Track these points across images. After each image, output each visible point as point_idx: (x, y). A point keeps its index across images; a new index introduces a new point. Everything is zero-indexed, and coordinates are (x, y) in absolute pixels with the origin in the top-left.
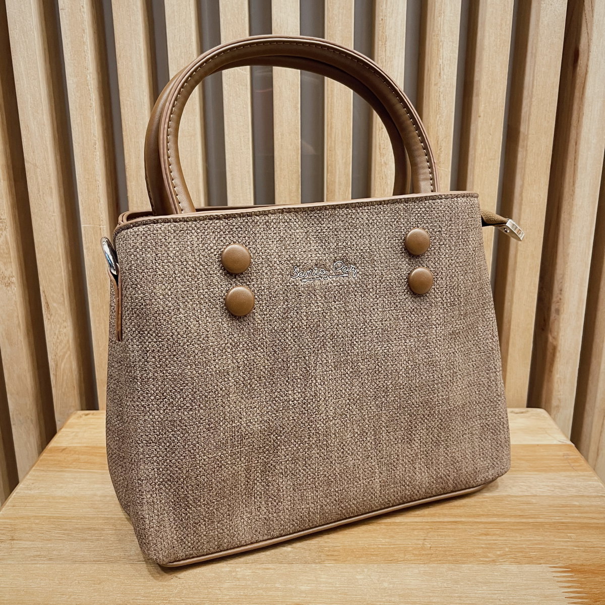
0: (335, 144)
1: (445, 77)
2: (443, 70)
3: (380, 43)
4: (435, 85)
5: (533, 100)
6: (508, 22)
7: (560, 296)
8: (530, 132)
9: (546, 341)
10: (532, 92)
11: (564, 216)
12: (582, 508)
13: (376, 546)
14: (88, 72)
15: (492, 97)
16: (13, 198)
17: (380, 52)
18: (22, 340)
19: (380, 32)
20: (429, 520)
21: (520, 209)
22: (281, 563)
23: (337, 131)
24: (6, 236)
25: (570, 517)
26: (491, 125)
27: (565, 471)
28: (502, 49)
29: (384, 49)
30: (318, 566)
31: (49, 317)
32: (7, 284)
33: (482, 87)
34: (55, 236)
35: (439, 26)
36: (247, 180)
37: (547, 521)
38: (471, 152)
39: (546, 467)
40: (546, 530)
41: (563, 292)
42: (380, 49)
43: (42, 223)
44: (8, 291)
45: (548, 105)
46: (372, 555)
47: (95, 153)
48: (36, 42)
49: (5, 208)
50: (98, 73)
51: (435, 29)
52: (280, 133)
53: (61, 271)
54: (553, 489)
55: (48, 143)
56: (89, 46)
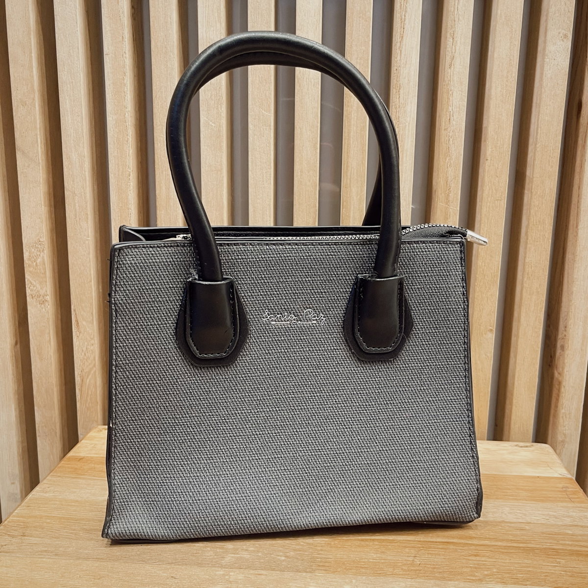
0: (350, 181)
1: (454, 122)
2: (453, 116)
3: (394, 90)
4: (445, 130)
5: (537, 146)
6: (514, 75)
7: (564, 333)
8: (534, 176)
9: (552, 377)
10: (537, 138)
11: (569, 256)
12: (575, 537)
13: (367, 560)
14: (127, 110)
15: (499, 142)
16: (52, 223)
17: (394, 98)
18: (52, 354)
19: (395, 81)
20: (422, 540)
21: (526, 248)
22: (274, 570)
23: (352, 169)
24: (43, 257)
25: (562, 544)
26: (498, 168)
27: (562, 502)
28: (508, 99)
29: (398, 97)
30: (309, 575)
31: (78, 335)
32: (41, 302)
33: (489, 133)
34: (88, 259)
35: (449, 77)
36: (268, 213)
37: (538, 546)
38: (479, 193)
39: (544, 497)
40: (536, 555)
41: (567, 329)
42: (394, 96)
43: (77, 246)
44: (42, 308)
45: (552, 151)
46: (363, 568)
47: (128, 184)
48: (82, 83)
49: (44, 231)
50: (136, 112)
51: (446, 79)
52: (299, 171)
53: (92, 291)
54: (547, 518)
55: (87, 173)
56: (128, 88)
